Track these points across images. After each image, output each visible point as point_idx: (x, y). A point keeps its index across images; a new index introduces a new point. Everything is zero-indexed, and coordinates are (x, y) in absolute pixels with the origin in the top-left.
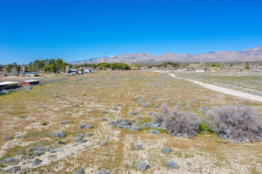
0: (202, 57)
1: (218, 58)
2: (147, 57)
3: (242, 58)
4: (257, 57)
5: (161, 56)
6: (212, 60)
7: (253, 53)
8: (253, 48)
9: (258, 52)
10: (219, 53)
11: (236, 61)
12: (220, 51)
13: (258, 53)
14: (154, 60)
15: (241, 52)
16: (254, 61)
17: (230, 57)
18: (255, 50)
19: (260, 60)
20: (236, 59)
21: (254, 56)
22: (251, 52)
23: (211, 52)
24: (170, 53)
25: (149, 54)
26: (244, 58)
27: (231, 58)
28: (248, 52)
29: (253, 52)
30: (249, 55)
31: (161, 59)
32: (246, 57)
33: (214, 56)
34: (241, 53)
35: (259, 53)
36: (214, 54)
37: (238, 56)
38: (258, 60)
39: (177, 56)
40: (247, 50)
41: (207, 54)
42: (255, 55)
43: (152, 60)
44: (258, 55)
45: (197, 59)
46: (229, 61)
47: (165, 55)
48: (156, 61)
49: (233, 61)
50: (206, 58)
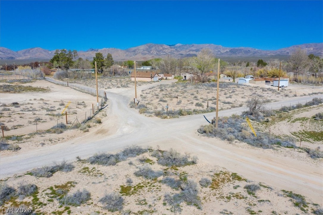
0: (84, 55)
2: (3, 53)
4: (145, 56)
5: (25, 52)
7: (140, 52)
8: (139, 46)
9: (145, 51)
10: (104, 50)
13: (144, 52)
14: (14, 58)
15: (127, 51)
17: (117, 56)
18: (141, 48)
20: (124, 58)
21: (142, 55)
22: (138, 50)
23: (93, 49)
24: (39, 49)
25: (6, 48)
27: (118, 57)
28: (134, 51)
29: (139, 51)
30: (136, 54)
31: (27, 57)
32: (133, 56)
34: (127, 52)
35: (146, 52)
37: (125, 55)
39: (50, 52)
40: (134, 49)
41: (88, 51)
42: (142, 54)
43: (12, 58)
44: (145, 54)
46: (117, 61)
47: (31, 51)
48: (18, 59)
50: (89, 56)
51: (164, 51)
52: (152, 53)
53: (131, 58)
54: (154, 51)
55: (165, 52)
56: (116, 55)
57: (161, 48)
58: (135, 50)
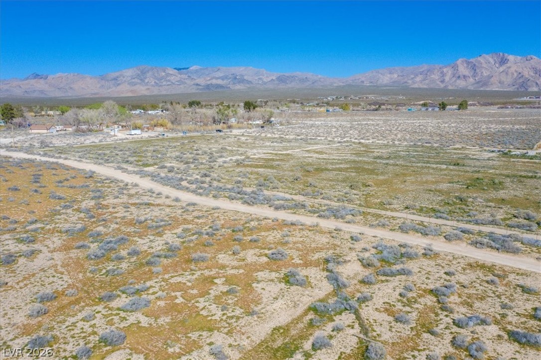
0: (20, 87)
1: (59, 89)
3: (108, 89)
4: (134, 88)
6: (45, 94)
7: (125, 81)
8: (124, 71)
9: (134, 78)
10: (59, 77)
11: (97, 96)
12: (58, 75)
13: (133, 81)
15: (103, 78)
16: (131, 97)
17: (83, 88)
18: (128, 74)
19: (141, 95)
20: (96, 91)
21: (129, 86)
22: (122, 78)
23: (39, 75)
26: (111, 90)
27: (85, 89)
28: (115, 79)
29: (125, 79)
30: (119, 84)
32: (114, 88)
33: (47, 83)
34: (102, 80)
35: (136, 80)
36: (46, 80)
37: (99, 86)
38: (139, 95)
40: (114, 75)
41: (27, 79)
42: (129, 84)
44: (135, 85)
45: (7, 90)
46: (83, 97)
49: (91, 97)
50: (29, 88)
51: (168, 78)
52: (148, 82)
53: (109, 91)
54: (151, 79)
55: (169, 81)
56: (82, 86)
57: (164, 74)
58: (117, 77)
